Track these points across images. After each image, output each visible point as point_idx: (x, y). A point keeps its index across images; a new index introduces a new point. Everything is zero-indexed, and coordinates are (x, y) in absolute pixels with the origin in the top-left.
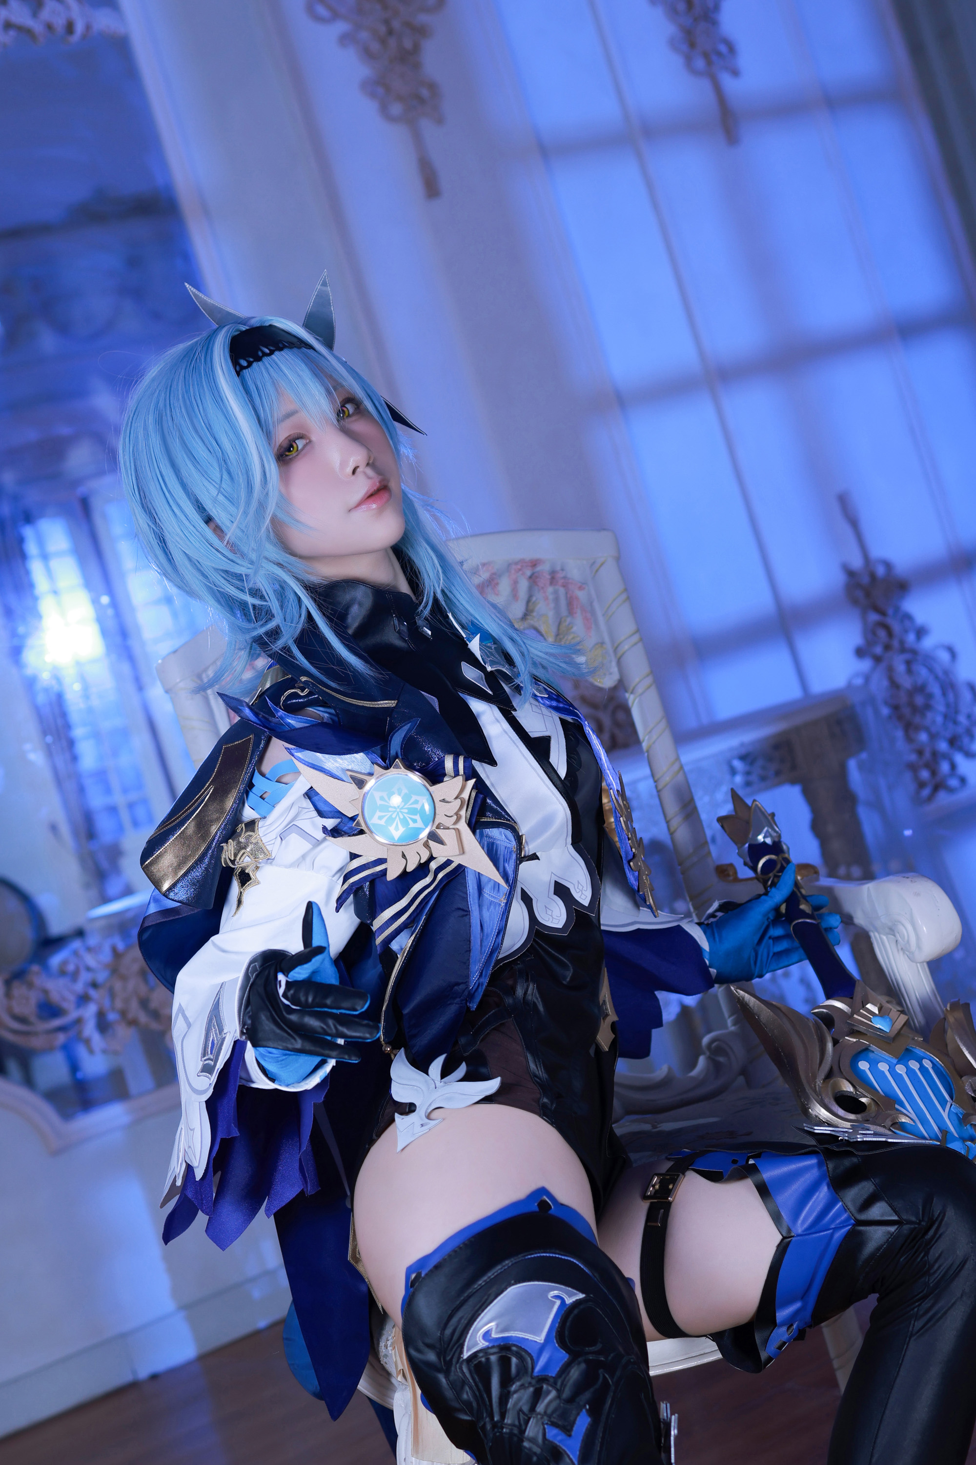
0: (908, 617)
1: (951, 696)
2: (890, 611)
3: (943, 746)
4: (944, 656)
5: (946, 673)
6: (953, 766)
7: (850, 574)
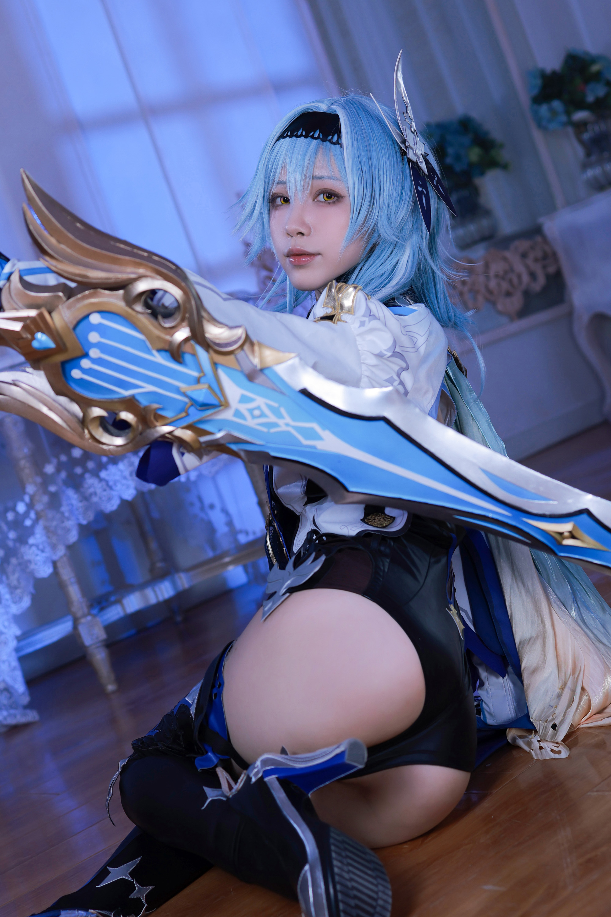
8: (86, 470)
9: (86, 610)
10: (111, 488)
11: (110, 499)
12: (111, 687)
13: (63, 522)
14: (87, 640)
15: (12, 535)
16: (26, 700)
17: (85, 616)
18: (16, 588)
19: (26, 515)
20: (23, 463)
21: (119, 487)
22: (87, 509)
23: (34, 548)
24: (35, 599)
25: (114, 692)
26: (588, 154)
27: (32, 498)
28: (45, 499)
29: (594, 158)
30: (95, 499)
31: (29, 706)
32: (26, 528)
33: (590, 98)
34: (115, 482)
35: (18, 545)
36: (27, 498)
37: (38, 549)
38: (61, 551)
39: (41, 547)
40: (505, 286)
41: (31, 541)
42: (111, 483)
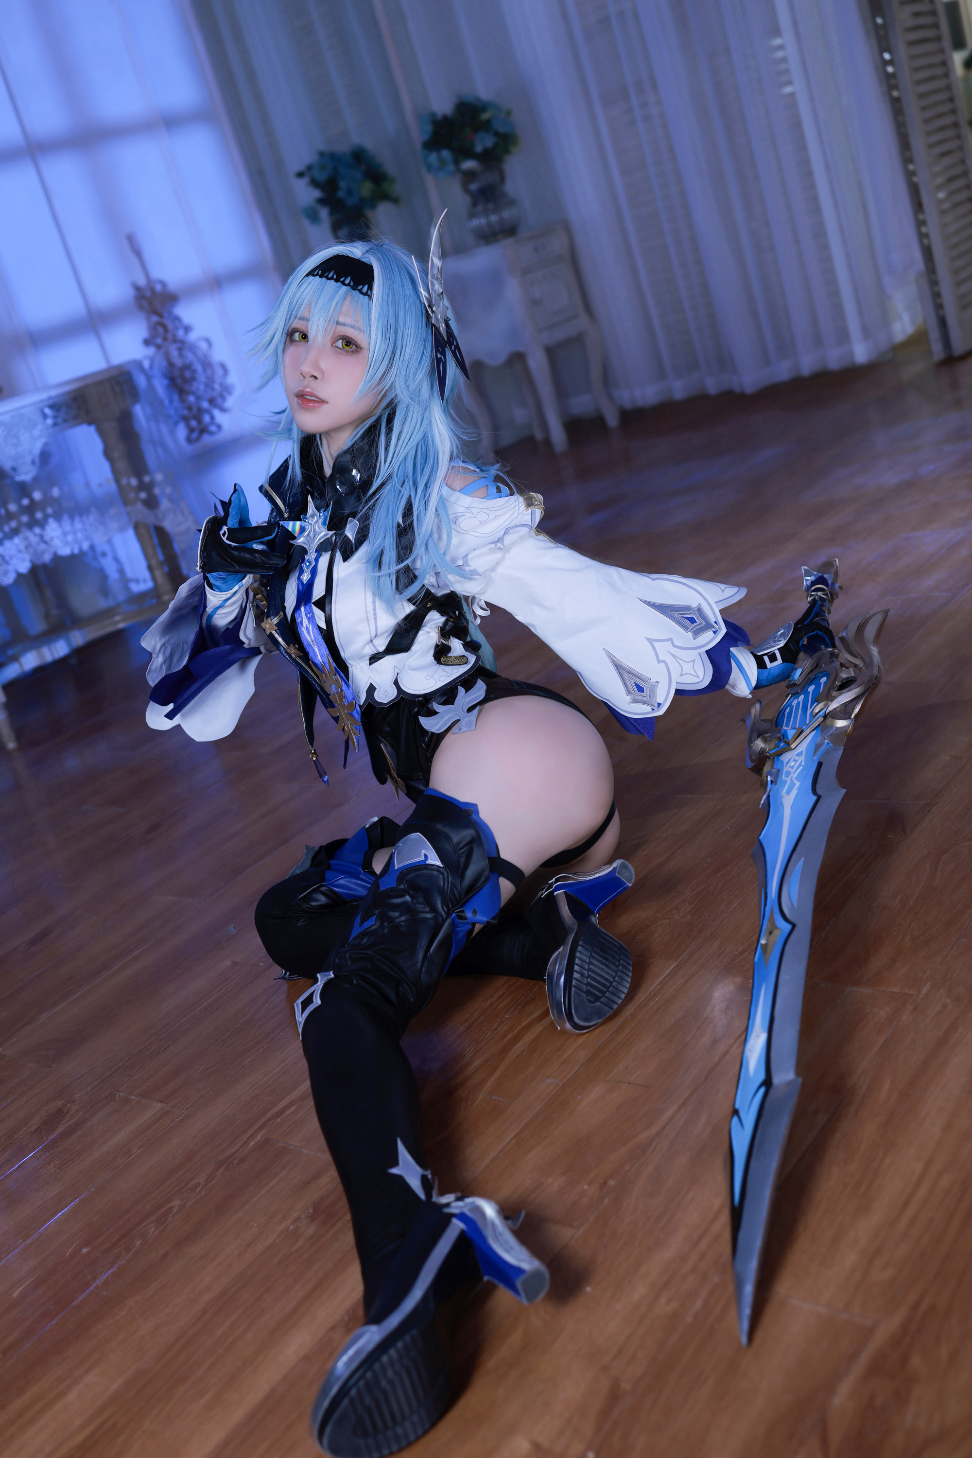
0: (177, 319)
1: (209, 372)
2: (166, 315)
3: (205, 405)
4: (203, 345)
5: (205, 356)
6: (212, 418)
7: (138, 289)
10: (7, 563)
11: (6, 573)
12: (10, 746)
21: (14, 562)
26: (474, 204)
29: (480, 208)
33: (479, 148)
34: (11, 557)
42: (7, 558)
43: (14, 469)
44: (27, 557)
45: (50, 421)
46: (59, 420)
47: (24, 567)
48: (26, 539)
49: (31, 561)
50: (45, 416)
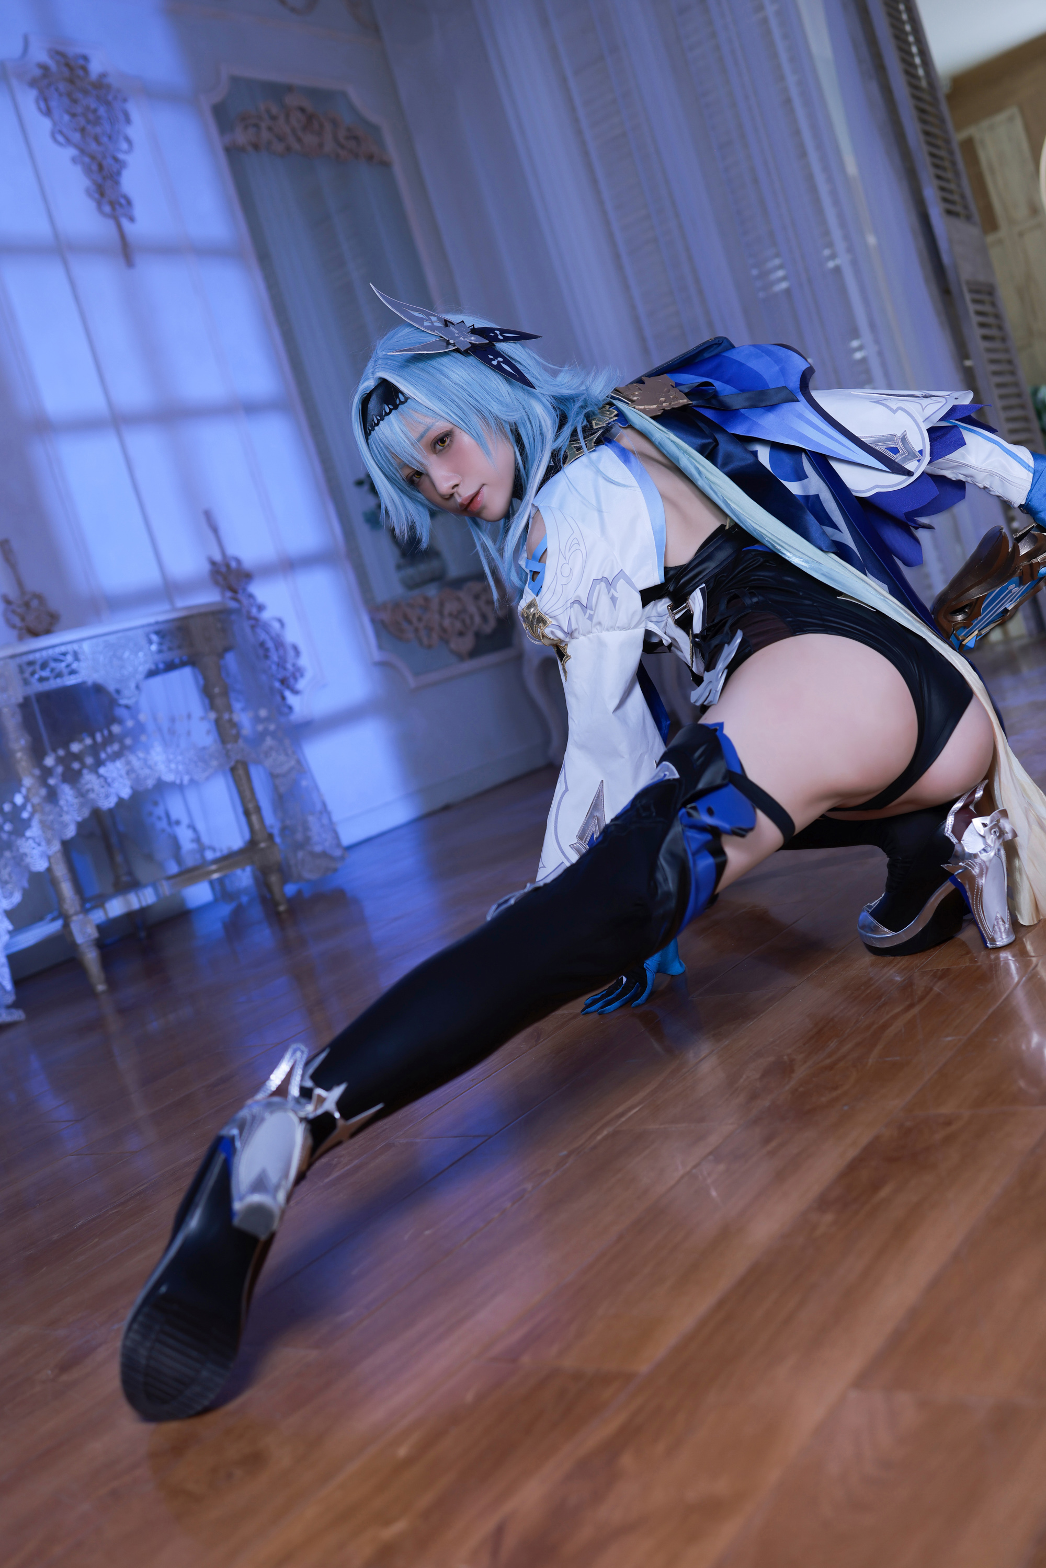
0: (251, 596)
1: (281, 652)
2: (240, 591)
4: (276, 625)
5: (278, 636)
7: (213, 563)
8: (83, 765)
9: (78, 908)
10: (109, 785)
11: (107, 796)
12: (101, 987)
13: (61, 816)
14: (79, 939)
15: (8, 827)
16: (10, 999)
17: (76, 914)
18: (6, 883)
19: (23, 807)
20: (19, 755)
21: (116, 785)
22: (82, 805)
23: (31, 841)
24: (26, 894)
25: (103, 992)
27: (29, 790)
28: (43, 792)
30: (92, 796)
31: (15, 1005)
32: (23, 820)
34: (114, 780)
35: (13, 837)
36: (24, 790)
37: (35, 842)
38: (56, 847)
39: (37, 840)
40: (458, 625)
41: (28, 833)
42: (109, 780)
43: (118, 692)
44: (128, 783)
45: (154, 647)
46: (165, 647)
47: (126, 793)
48: (128, 763)
49: (132, 788)
50: (150, 642)
